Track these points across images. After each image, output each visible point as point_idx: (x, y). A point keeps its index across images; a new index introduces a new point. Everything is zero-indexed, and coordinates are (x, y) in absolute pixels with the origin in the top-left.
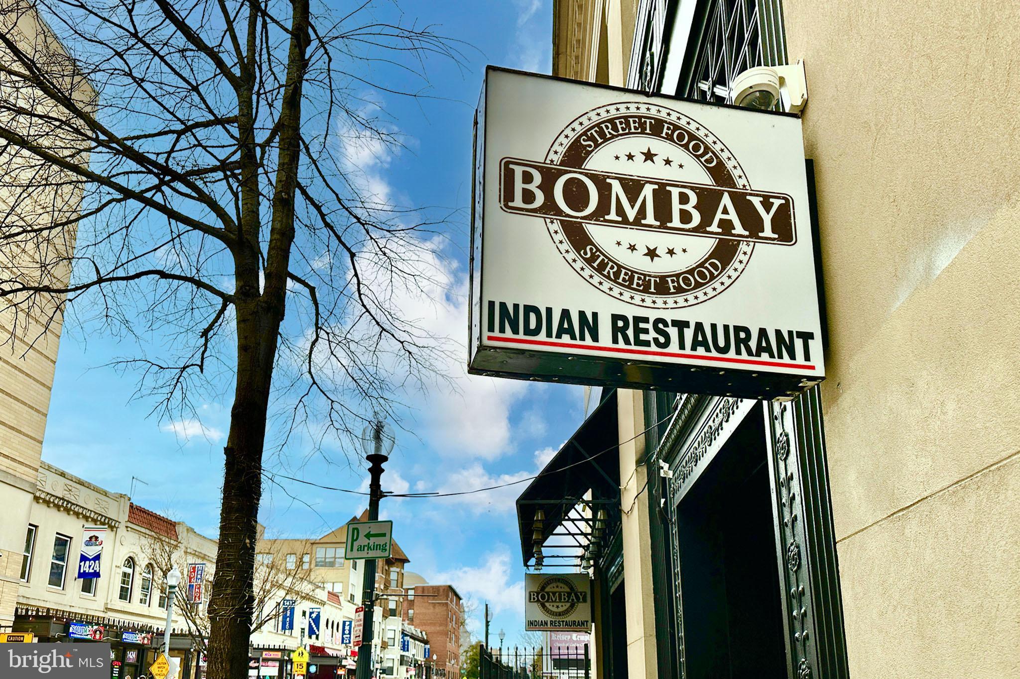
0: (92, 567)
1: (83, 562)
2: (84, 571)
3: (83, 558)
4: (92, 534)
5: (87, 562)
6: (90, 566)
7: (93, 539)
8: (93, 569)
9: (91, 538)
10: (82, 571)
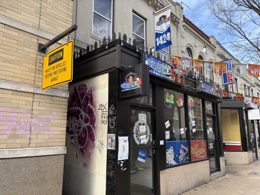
0: (165, 40)
1: (158, 38)
2: (160, 44)
3: (158, 35)
4: (161, 15)
5: (161, 37)
6: (163, 39)
7: (162, 19)
8: (166, 40)
9: (160, 19)
10: (158, 45)
